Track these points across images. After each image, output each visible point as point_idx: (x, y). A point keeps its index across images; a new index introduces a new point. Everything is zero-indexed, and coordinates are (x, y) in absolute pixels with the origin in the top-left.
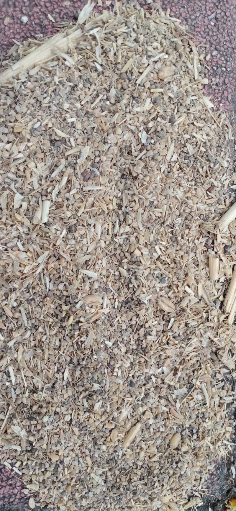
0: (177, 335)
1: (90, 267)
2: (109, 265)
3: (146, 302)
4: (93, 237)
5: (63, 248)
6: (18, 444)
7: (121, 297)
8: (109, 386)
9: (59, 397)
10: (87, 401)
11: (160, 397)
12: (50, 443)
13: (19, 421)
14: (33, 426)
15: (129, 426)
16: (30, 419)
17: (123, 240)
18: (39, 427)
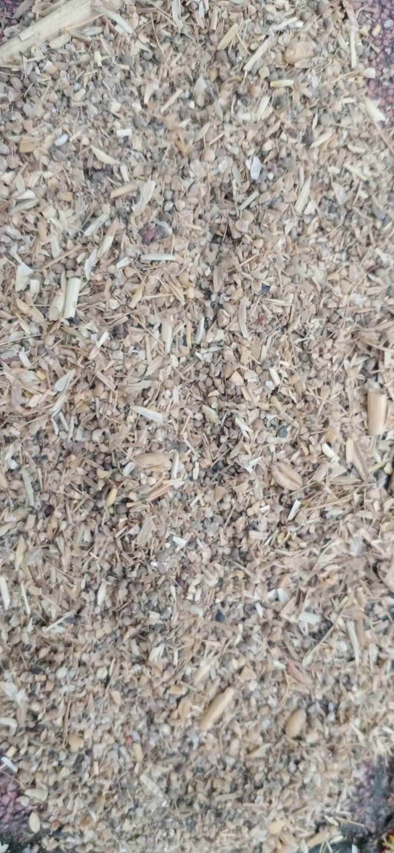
0: (304, 531)
1: (150, 401)
2: (185, 402)
3: (250, 469)
4: (156, 349)
5: (101, 366)
6: (12, 715)
7: (206, 460)
8: (178, 619)
9: (87, 634)
10: (138, 644)
11: (270, 643)
12: (69, 717)
13: (15, 674)
14: (39, 685)
15: (212, 692)
16: (35, 671)
17: (211, 355)
18: (49, 687)
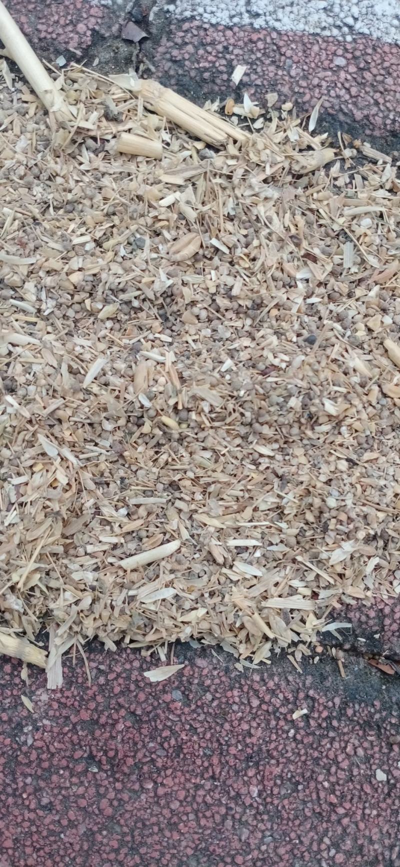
3: (170, 282)
4: (33, 352)
5: (39, 408)
6: (366, 559)
7: (154, 326)
8: (302, 380)
9: (300, 472)
10: (321, 425)
11: (350, 296)
12: (378, 504)
13: (324, 548)
14: (339, 527)
15: (384, 361)
16: (325, 529)
17: (49, 300)
